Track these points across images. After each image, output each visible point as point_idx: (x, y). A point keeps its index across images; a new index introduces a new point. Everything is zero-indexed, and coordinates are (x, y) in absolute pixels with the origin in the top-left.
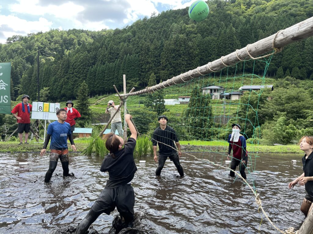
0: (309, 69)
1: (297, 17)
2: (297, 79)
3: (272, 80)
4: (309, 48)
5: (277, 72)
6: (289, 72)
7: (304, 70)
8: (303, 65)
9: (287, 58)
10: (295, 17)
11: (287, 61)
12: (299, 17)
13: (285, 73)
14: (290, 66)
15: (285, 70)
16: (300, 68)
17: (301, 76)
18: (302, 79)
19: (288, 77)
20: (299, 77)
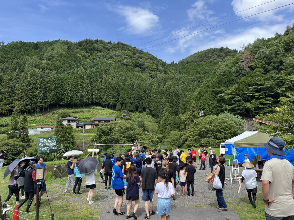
0: (137, 105)
1: (128, 67)
2: (130, 112)
3: (114, 112)
4: (136, 90)
5: (117, 106)
6: (125, 107)
7: (134, 105)
8: (133, 102)
9: (123, 96)
10: (126, 66)
11: (123, 98)
12: (129, 67)
13: (122, 107)
14: (125, 102)
15: (122, 104)
16: (131, 104)
17: (132, 109)
18: (132, 111)
19: (124, 110)
20: (131, 110)
